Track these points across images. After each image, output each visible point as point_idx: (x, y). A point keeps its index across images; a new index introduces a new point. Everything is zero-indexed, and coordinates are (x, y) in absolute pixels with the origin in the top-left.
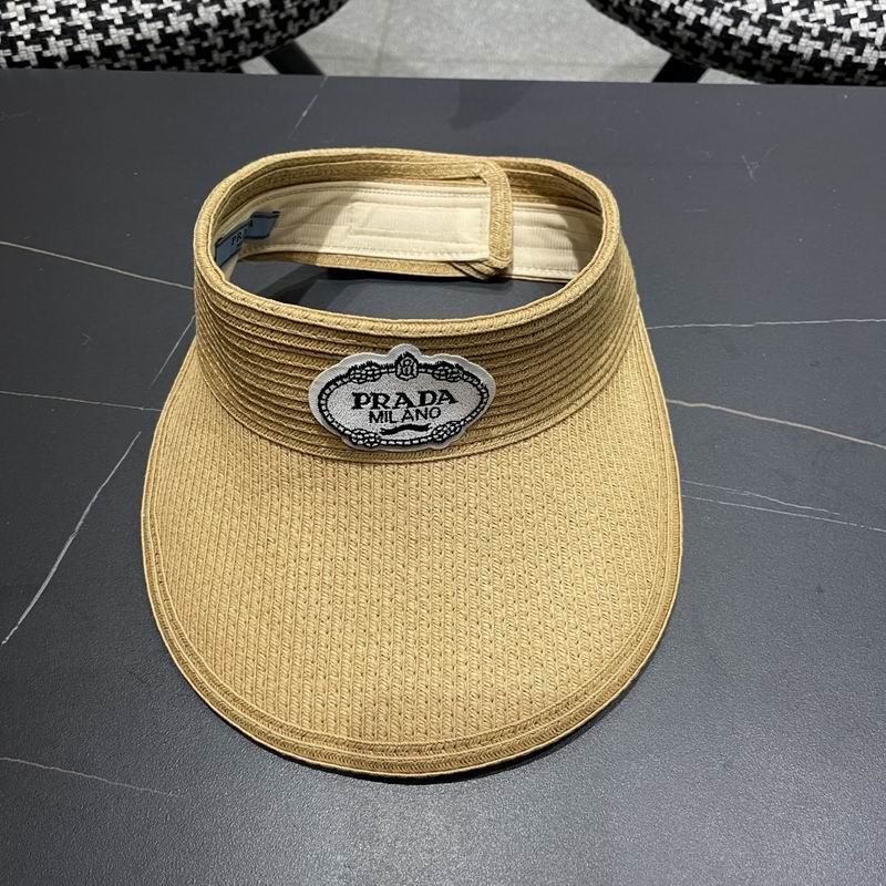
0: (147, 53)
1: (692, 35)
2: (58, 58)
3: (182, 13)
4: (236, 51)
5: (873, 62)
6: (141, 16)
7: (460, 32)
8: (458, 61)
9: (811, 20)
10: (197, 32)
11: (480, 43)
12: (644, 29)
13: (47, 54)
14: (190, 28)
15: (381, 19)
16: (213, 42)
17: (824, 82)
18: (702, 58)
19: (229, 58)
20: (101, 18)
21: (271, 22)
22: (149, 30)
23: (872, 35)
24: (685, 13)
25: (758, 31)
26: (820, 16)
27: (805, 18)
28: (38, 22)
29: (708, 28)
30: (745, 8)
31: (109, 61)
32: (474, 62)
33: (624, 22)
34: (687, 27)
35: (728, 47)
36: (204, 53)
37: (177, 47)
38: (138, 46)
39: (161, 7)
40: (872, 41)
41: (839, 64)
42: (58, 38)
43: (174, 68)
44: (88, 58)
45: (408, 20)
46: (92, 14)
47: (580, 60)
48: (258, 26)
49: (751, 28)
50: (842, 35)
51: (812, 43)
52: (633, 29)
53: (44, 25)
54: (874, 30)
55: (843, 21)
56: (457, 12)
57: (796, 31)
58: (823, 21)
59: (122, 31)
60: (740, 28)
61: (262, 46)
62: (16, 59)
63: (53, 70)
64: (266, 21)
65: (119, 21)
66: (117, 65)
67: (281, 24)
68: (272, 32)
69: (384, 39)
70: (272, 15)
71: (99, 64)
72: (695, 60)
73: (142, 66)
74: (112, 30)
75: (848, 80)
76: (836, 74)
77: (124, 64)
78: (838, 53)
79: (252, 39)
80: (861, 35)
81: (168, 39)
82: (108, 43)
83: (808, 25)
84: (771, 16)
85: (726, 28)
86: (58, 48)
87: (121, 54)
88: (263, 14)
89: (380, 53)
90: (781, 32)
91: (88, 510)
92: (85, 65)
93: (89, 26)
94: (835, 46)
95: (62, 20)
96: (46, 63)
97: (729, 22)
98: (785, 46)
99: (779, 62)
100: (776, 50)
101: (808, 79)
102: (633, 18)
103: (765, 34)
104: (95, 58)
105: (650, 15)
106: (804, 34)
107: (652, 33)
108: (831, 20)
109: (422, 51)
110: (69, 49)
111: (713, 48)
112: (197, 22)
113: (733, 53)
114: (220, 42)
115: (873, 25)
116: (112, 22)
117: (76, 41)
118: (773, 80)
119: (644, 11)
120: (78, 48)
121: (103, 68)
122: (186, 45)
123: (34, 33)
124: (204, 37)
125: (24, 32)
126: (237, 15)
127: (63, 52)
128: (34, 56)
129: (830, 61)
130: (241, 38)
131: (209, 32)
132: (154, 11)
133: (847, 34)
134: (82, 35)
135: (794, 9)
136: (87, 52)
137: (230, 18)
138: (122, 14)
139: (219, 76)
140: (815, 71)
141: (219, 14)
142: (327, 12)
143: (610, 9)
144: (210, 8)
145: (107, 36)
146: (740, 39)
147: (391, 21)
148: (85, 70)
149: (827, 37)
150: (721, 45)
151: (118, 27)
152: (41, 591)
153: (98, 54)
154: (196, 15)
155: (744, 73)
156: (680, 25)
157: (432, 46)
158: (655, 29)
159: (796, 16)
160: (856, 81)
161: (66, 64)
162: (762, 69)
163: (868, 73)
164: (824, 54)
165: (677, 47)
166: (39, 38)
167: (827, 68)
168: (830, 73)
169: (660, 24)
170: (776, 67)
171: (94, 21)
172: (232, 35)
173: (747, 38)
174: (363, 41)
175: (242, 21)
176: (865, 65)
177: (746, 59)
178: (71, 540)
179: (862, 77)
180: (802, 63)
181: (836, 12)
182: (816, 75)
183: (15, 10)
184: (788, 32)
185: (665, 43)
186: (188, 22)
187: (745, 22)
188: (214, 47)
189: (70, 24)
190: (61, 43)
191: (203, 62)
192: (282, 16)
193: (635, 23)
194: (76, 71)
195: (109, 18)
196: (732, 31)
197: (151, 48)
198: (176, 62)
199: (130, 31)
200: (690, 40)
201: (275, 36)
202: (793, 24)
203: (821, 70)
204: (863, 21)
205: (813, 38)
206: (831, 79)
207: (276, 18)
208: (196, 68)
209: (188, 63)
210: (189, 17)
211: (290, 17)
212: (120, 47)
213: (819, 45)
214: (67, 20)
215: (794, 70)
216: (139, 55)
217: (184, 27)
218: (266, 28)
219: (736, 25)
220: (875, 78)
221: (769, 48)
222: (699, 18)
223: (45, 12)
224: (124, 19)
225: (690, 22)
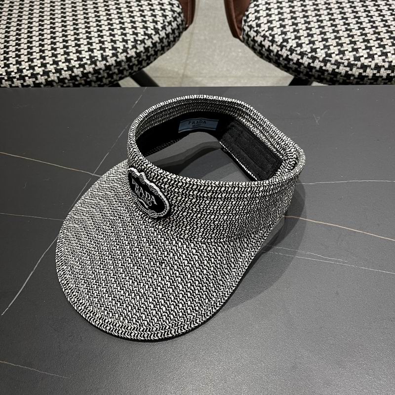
0: (77, 80)
1: (296, 66)
2: (41, 83)
3: (90, 64)
4: (112, 78)
5: (371, 75)
6: (74, 66)
7: (217, 65)
8: (216, 77)
9: (344, 59)
10: (97, 72)
11: (225, 69)
12: (278, 64)
13: (37, 82)
14: (94, 70)
15: (184, 61)
16: (103, 75)
17: (352, 84)
18: (301, 75)
19: (110, 81)
20: (58, 68)
21: (126, 67)
22: (78, 71)
23: (370, 64)
24: (293, 58)
25: (322, 64)
26: (347, 57)
27: (341, 58)
28: (34, 69)
29: (302, 64)
30: (316, 55)
31: (61, 84)
32: (222, 77)
33: (270, 62)
34: (294, 63)
35: (311, 71)
36: (99, 80)
37: (88, 78)
38: (73, 78)
39: (82, 63)
40: (370, 66)
41: (357, 76)
42: (42, 76)
43: (88, 86)
44: (53, 83)
45: (195, 61)
46: (55, 66)
47: (267, 75)
48: (121, 68)
49: (320, 63)
50: (357, 64)
51: (345, 68)
52: (274, 64)
53: (36, 71)
54: (370, 62)
55: (357, 59)
56: (216, 57)
57: (337, 64)
58: (349, 59)
59: (67, 72)
60: (315, 63)
61: (123, 76)
62: (25, 84)
63: (40, 88)
64: (124, 67)
65: (66, 69)
66: (65, 85)
67: (131, 67)
68: (127, 70)
69: (185, 69)
70: (127, 64)
71: (58, 85)
72: (299, 76)
73: (75, 85)
74: (63, 72)
75: (361, 82)
76: (356, 80)
77: (68, 85)
78: (356, 72)
79: (119, 73)
80: (365, 64)
81: (85, 75)
82: (61, 77)
83: (343, 61)
84: (327, 58)
85: (309, 64)
86: (41, 79)
87: (66, 81)
88: (123, 64)
89: (183, 75)
90: (332, 64)
91: (39, 261)
92: (52, 86)
93: (54, 71)
94: (354, 69)
95: (43, 68)
96: (37, 85)
97: (311, 61)
98: (334, 70)
99: (332, 76)
100: (330, 72)
101: (344, 83)
102: (273, 60)
103: (325, 65)
104: (56, 83)
105: (279, 59)
106: (341, 65)
107: (281, 66)
108: (352, 59)
109: (201, 73)
110: (46, 80)
111: (305, 72)
112: (96, 68)
113: (313, 73)
114: (106, 75)
115: (370, 60)
116: (63, 69)
117: (49, 77)
118: (331, 83)
119: (277, 58)
120: (49, 79)
121: (59, 87)
122: (92, 77)
123: (32, 74)
124: (100, 73)
125: (28, 73)
126: (112, 65)
127: (44, 81)
128: (32, 83)
129: (353, 75)
130: (114, 73)
131: (101, 71)
132: (79, 64)
133: (359, 64)
134: (51, 74)
135: (337, 55)
136: (53, 81)
137: (110, 66)
138: (67, 66)
139: (106, 88)
140: (347, 80)
141: (105, 65)
142: (150, 62)
143: (264, 57)
144: (102, 63)
145: (61, 74)
146: (315, 68)
147: (188, 62)
148: (53, 88)
149: (350, 66)
150: (308, 70)
151: (65, 71)
152: (18, 294)
153: (57, 81)
154: (96, 65)
155: (318, 81)
156: (291, 63)
157: (205, 71)
158: (282, 64)
159: (338, 58)
160: (364, 83)
161: (45, 86)
162: (326, 79)
163: (369, 79)
164: (350, 72)
165: (291, 71)
166: (34, 76)
167: (352, 78)
168: (353, 80)
169: (284, 63)
170: (331, 79)
171: (56, 69)
172: (111, 72)
173: (318, 67)
174: (176, 70)
175: (115, 67)
176: (368, 76)
177: (319, 75)
178: (32, 273)
179: (367, 81)
180: (341, 76)
181: (354, 55)
182: (348, 81)
183: (25, 65)
184: (334, 64)
185: (286, 70)
186: (93, 68)
187: (317, 61)
188: (104, 77)
189: (46, 70)
190: (43, 77)
191: (99, 83)
192: (131, 64)
193: (274, 62)
194: (49, 88)
195: (62, 67)
196: (312, 65)
197: (78, 78)
198: (88, 83)
199: (70, 72)
200: (296, 69)
201: (128, 72)
202: (336, 61)
203: (350, 79)
204: (366, 58)
205: (345, 66)
206: (354, 82)
207: (129, 65)
208: (96, 85)
209: (93, 84)
210: (93, 66)
211: (134, 64)
212: (66, 78)
213: (348, 69)
214: (45, 69)
215: (338, 79)
216: (73, 81)
217: (91, 70)
218: (125, 69)
219: (313, 62)
220: (372, 81)
221: (327, 71)
222: (298, 60)
223: (36, 66)
224: (67, 67)
225: (295, 61)
